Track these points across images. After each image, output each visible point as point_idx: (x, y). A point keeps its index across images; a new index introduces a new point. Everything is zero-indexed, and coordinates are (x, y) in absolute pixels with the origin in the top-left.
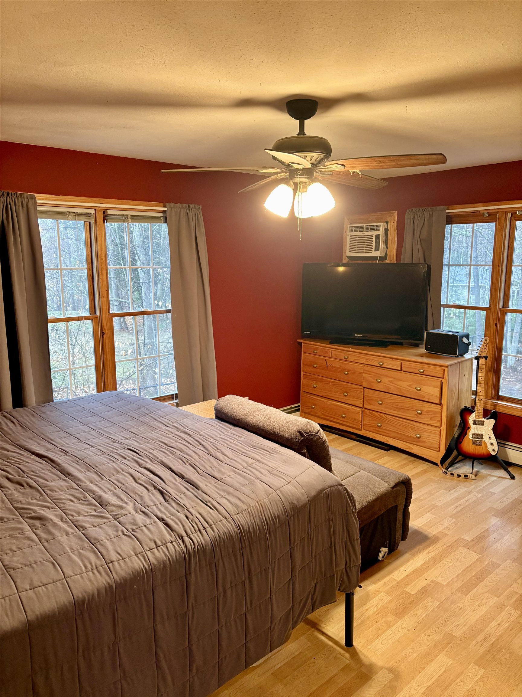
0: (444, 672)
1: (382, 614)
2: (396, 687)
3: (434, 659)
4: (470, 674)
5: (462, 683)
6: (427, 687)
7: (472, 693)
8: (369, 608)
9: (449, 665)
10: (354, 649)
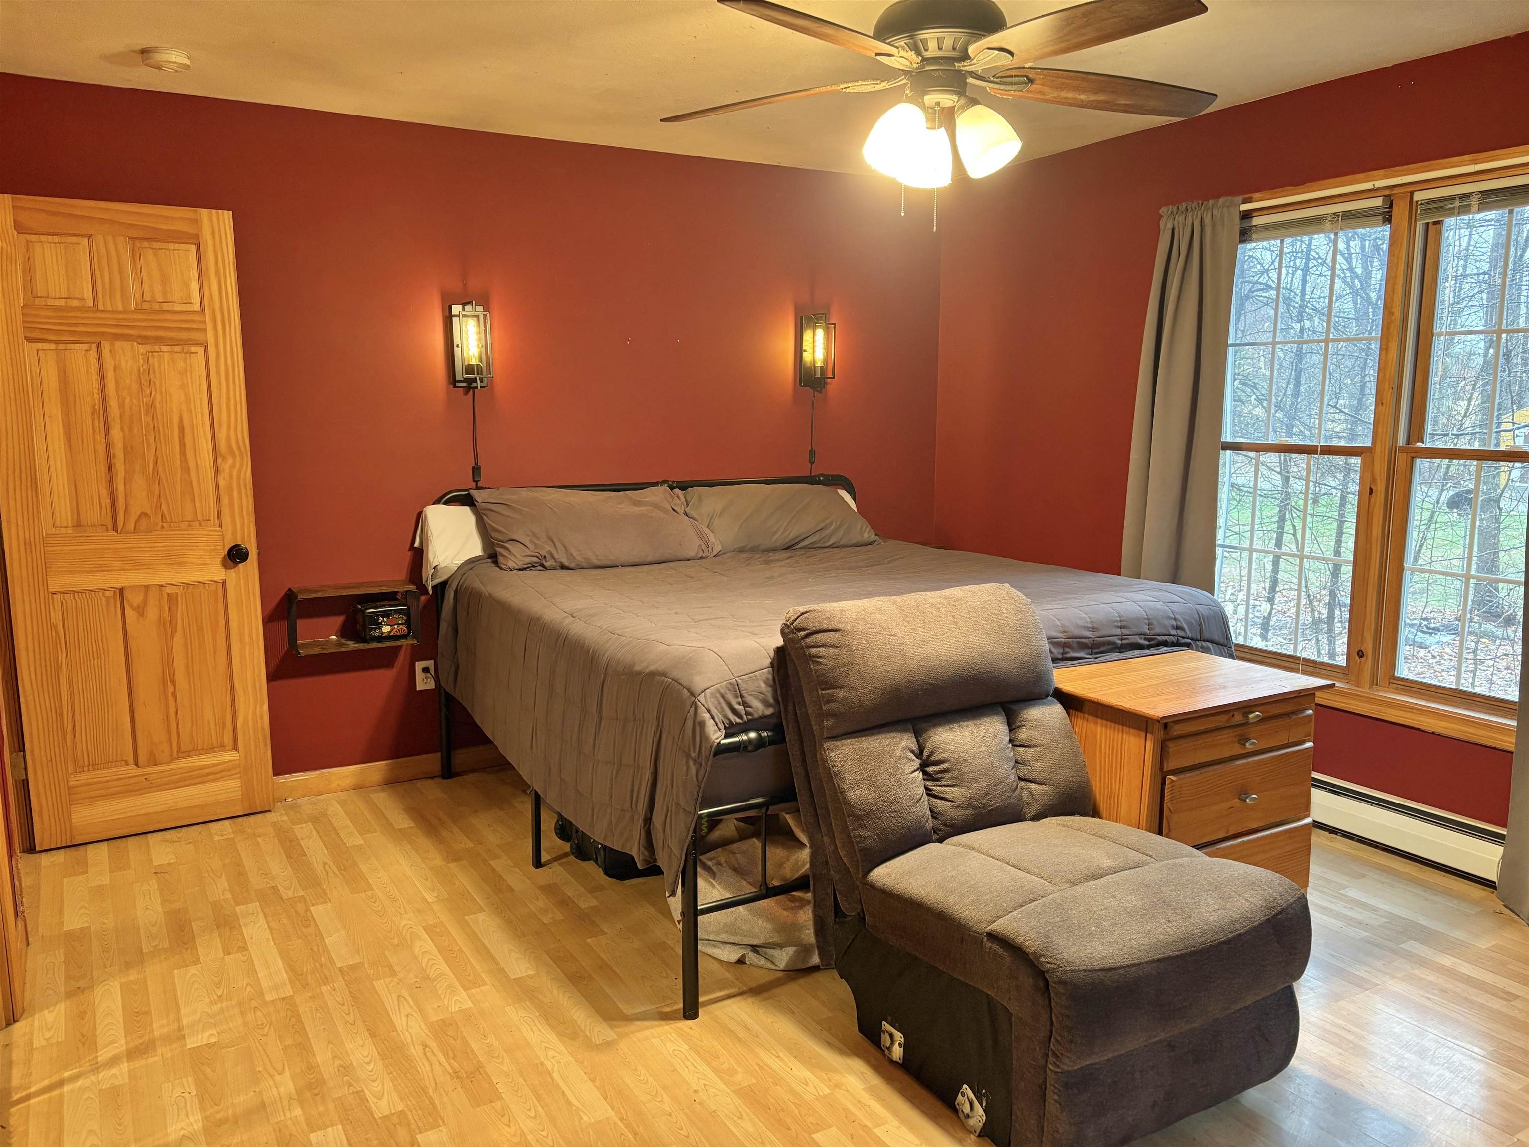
0: (569, 1103)
1: (760, 1073)
2: (574, 1039)
3: (606, 1099)
4: (544, 1133)
5: (532, 1114)
6: (551, 1072)
7: (505, 1119)
8: (782, 1060)
9: (581, 1113)
10: (679, 1019)
